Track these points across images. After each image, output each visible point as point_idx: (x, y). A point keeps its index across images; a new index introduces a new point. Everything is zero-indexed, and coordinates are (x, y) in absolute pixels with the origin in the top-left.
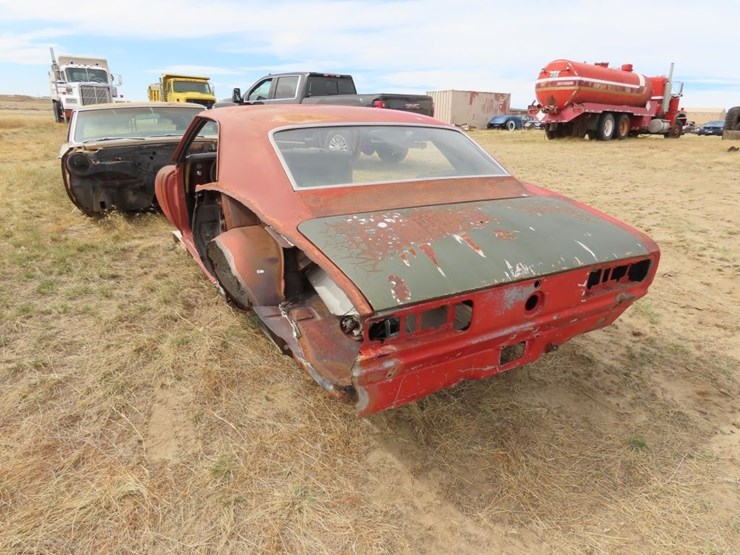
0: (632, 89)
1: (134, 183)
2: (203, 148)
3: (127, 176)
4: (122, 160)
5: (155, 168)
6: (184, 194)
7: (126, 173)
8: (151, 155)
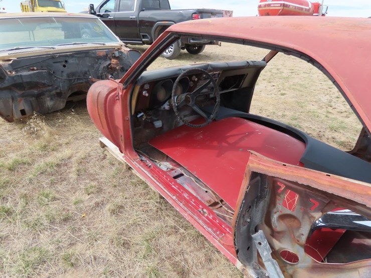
0: (306, 9)
1: (50, 91)
2: (107, 55)
3: (44, 84)
4: (37, 70)
5: (68, 76)
6: (129, 116)
7: (43, 82)
8: (64, 63)
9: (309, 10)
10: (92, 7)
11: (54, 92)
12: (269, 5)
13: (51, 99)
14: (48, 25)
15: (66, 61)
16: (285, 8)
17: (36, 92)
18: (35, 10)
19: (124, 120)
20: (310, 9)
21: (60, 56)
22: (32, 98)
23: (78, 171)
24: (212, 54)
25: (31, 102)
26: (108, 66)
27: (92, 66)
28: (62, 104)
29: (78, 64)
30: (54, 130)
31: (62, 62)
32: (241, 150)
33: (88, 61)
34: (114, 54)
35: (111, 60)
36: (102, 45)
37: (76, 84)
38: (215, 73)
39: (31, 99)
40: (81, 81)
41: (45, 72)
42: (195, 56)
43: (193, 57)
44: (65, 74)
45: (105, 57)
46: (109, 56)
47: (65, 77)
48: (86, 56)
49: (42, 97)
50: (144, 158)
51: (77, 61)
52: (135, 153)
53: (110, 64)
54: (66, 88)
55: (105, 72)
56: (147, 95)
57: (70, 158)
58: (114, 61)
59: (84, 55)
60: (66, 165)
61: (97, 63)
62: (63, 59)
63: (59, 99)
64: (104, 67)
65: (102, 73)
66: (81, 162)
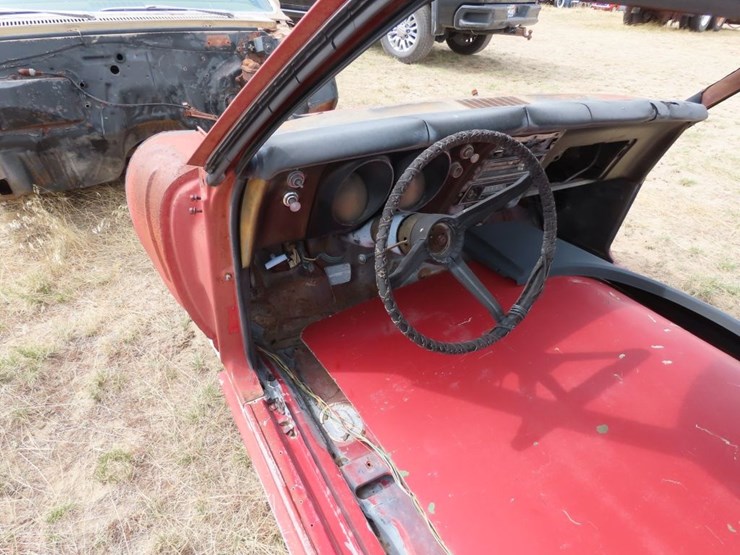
1: (74, 136)
2: (234, 46)
3: (55, 117)
4: (37, 75)
5: (124, 97)
6: (233, 269)
7: (51, 110)
8: (113, 62)
11: (84, 139)
13: (80, 156)
15: (120, 57)
17: (34, 135)
19: (217, 280)
21: (101, 42)
22: (24, 150)
25: (24, 164)
26: (233, 77)
27: (191, 74)
28: (110, 170)
29: (152, 67)
31: (108, 57)
33: (181, 61)
34: (252, 43)
35: (242, 59)
36: (226, 18)
37: (147, 120)
39: (22, 154)
40: (160, 114)
41: (59, 83)
42: (466, 59)
44: (115, 93)
45: (229, 52)
46: (238, 48)
47: (115, 98)
48: (176, 46)
49: (52, 150)
50: (278, 392)
51: (150, 59)
53: (239, 72)
54: (117, 129)
55: (224, 93)
57: (92, 335)
58: (249, 64)
59: (169, 42)
60: (77, 357)
61: (204, 66)
62: (111, 50)
63: (102, 158)
64: (223, 79)
65: (217, 95)
66: (118, 354)
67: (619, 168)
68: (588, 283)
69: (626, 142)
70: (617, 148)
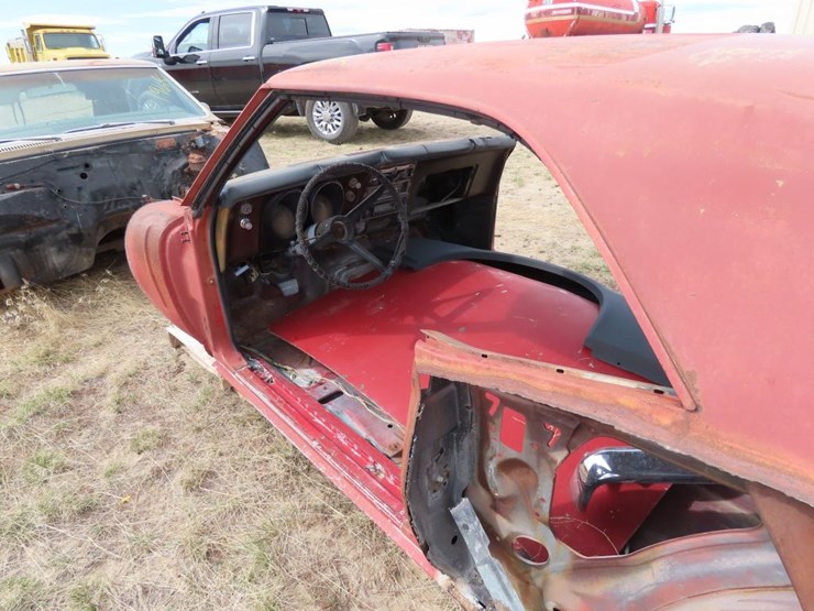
0: (628, 16)
1: (56, 233)
2: (179, 145)
3: (39, 219)
4: (22, 188)
5: (94, 196)
6: (215, 276)
7: (36, 214)
8: (82, 170)
9: (634, 17)
10: (158, 42)
11: (64, 234)
12: (547, 13)
13: (60, 250)
14: (45, 89)
15: (87, 166)
16: (582, 17)
17: (22, 236)
18: (39, 55)
19: (205, 285)
20: (636, 14)
21: (70, 156)
22: (14, 250)
23: (118, 403)
24: (428, 127)
25: (13, 260)
26: (182, 169)
27: (147, 172)
28: (85, 259)
29: (113, 170)
30: (69, 316)
31: (78, 167)
32: (462, 329)
33: (137, 163)
34: (194, 141)
35: (188, 155)
36: (169, 125)
37: (113, 213)
38: (399, 168)
39: (12, 253)
40: (124, 206)
41: (40, 192)
42: (393, 133)
43: (387, 136)
44: (86, 194)
45: (176, 151)
46: (183, 147)
47: (86, 198)
48: (131, 152)
49: (37, 247)
50: (257, 365)
51: (112, 164)
52: (238, 355)
53: (187, 165)
54: (91, 223)
55: (176, 183)
56: (249, 226)
57: (102, 376)
58: (194, 158)
59: (126, 149)
60: (93, 392)
61: (157, 164)
62: (79, 161)
63: (78, 250)
64: (174, 172)
65: (170, 185)
66: (126, 384)
67: (476, 187)
68: (462, 262)
69: (471, 168)
70: (467, 173)
